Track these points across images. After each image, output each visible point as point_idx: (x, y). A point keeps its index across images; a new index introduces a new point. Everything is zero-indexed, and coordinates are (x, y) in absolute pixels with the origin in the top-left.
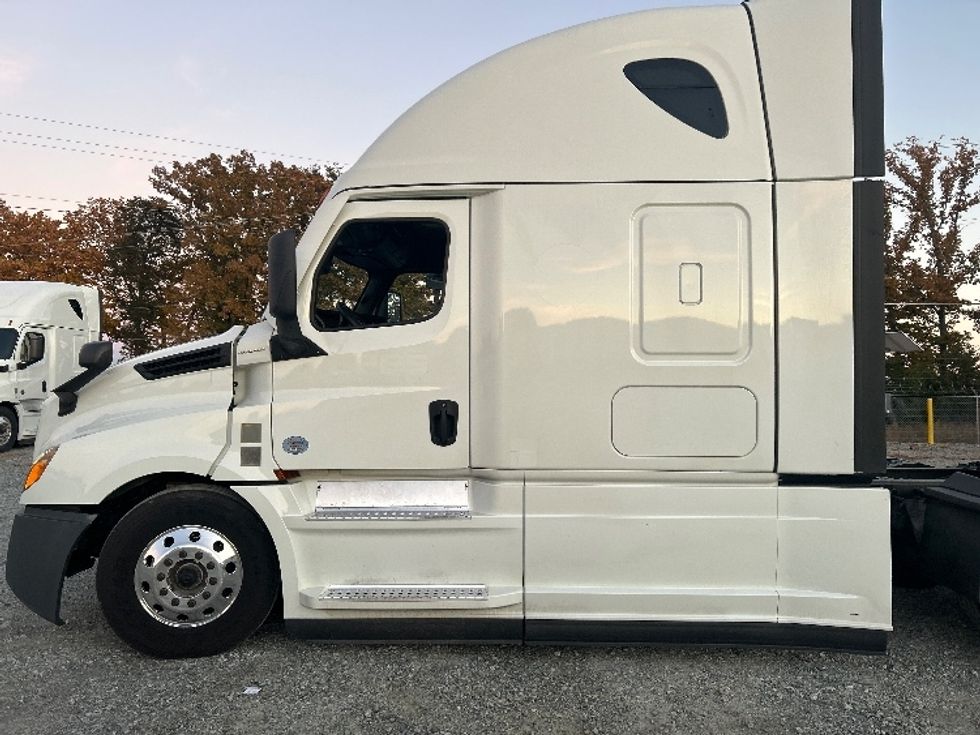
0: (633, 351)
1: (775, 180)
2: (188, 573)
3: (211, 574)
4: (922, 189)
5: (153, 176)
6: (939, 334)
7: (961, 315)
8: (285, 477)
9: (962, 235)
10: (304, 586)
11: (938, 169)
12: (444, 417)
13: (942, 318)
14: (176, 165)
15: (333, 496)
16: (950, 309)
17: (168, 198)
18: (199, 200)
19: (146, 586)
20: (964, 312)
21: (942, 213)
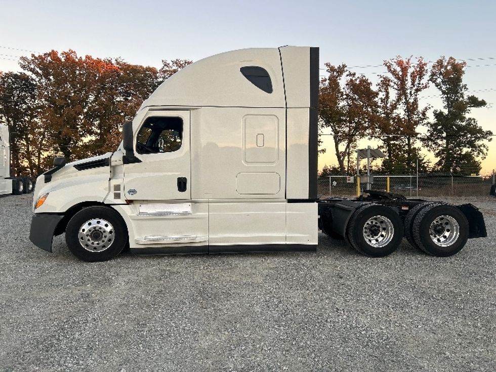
0: (243, 161)
1: (286, 108)
2: (96, 234)
3: (104, 234)
4: (402, 80)
5: (20, 61)
6: (407, 148)
7: (417, 140)
8: (129, 202)
9: (419, 103)
10: (137, 237)
11: (410, 71)
12: (182, 182)
13: (409, 141)
14: (33, 56)
15: (144, 208)
16: (413, 136)
17: (29, 73)
18: (46, 76)
19: (82, 238)
20: (418, 138)
21: (411, 92)
